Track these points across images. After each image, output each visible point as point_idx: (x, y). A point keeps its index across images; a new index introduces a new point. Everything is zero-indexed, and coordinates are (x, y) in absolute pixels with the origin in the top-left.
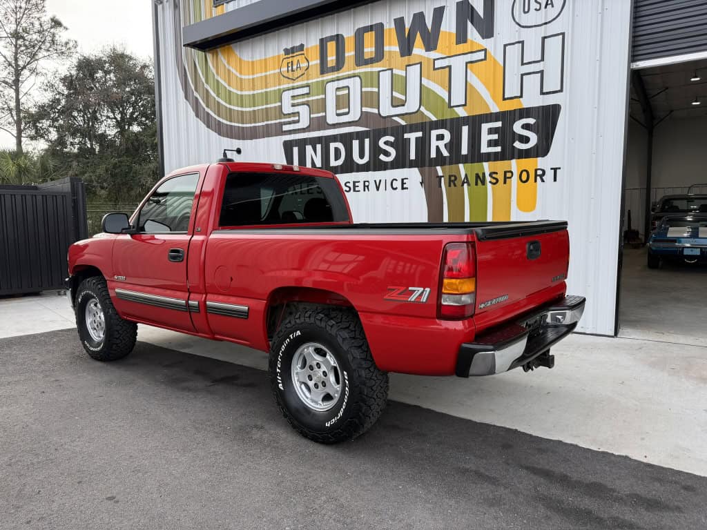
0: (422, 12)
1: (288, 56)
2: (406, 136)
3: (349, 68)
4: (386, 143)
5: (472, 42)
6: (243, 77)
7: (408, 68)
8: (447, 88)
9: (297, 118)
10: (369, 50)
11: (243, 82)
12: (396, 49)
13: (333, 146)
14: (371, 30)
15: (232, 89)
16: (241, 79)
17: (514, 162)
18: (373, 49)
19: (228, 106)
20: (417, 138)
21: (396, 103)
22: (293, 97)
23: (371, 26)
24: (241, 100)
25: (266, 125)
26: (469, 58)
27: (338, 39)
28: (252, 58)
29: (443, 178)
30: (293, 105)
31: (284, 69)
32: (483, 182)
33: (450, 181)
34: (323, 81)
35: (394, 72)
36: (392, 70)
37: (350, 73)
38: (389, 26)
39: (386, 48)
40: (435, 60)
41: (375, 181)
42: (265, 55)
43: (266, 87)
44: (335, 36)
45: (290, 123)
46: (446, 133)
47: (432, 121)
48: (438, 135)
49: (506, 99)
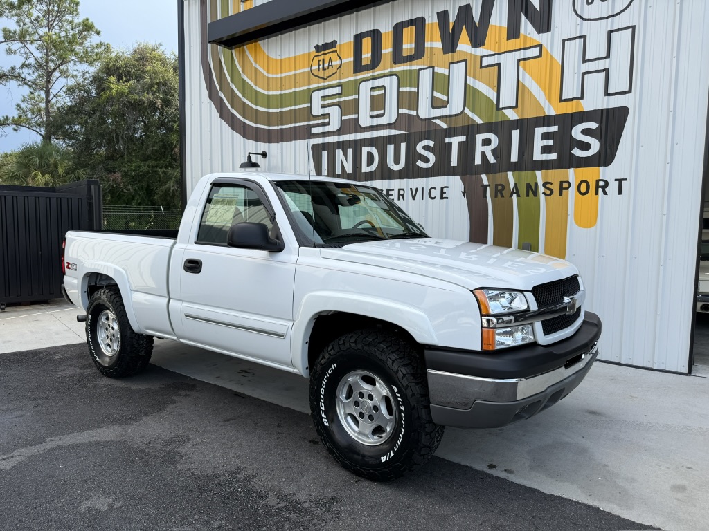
0: (469, 5)
1: (320, 53)
2: (447, 140)
3: (386, 66)
4: (426, 148)
5: (525, 37)
6: (271, 76)
7: (451, 65)
8: (496, 88)
9: (327, 120)
10: (408, 46)
11: (271, 81)
12: (438, 45)
13: (365, 150)
14: (411, 25)
15: (258, 89)
16: (268, 78)
17: (571, 171)
18: (413, 45)
19: (254, 106)
20: (460, 143)
21: (436, 104)
22: (324, 98)
23: (412, 20)
24: (269, 101)
25: (295, 127)
26: (521, 55)
27: (375, 35)
28: (281, 55)
29: (488, 188)
30: (324, 106)
31: (315, 67)
32: (536, 193)
33: (497, 191)
34: (356, 80)
35: (436, 70)
36: (433, 68)
37: (386, 71)
38: (432, 21)
39: (427, 45)
40: (482, 57)
41: (411, 189)
42: (295, 53)
43: (295, 87)
44: (371, 31)
45: (318, 125)
46: (494, 138)
47: (478, 124)
48: (485, 140)
49: (564, 100)
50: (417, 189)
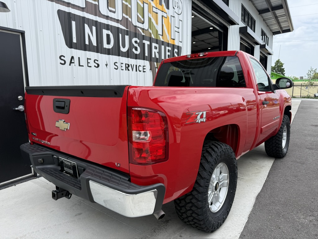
2: (144, 41)
4: (136, 42)
13: (105, 32)
20: (148, 45)
21: (139, 20)
40: (153, 7)
41: (131, 65)
46: (157, 46)
47: (153, 38)
48: (155, 46)
49: (172, 39)
50: (134, 65)
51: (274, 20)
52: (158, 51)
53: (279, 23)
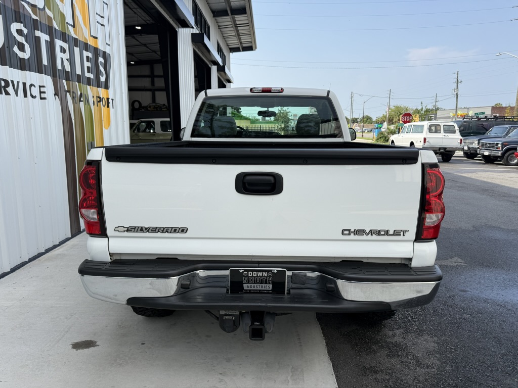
2: (38, 33)
4: (20, 32)
20: (47, 41)
32: (89, 103)
41: (12, 82)
46: (66, 46)
47: (55, 29)
48: (61, 47)
49: (92, 36)
50: (18, 83)
51: (232, 29)
52: (68, 58)
53: (239, 35)
